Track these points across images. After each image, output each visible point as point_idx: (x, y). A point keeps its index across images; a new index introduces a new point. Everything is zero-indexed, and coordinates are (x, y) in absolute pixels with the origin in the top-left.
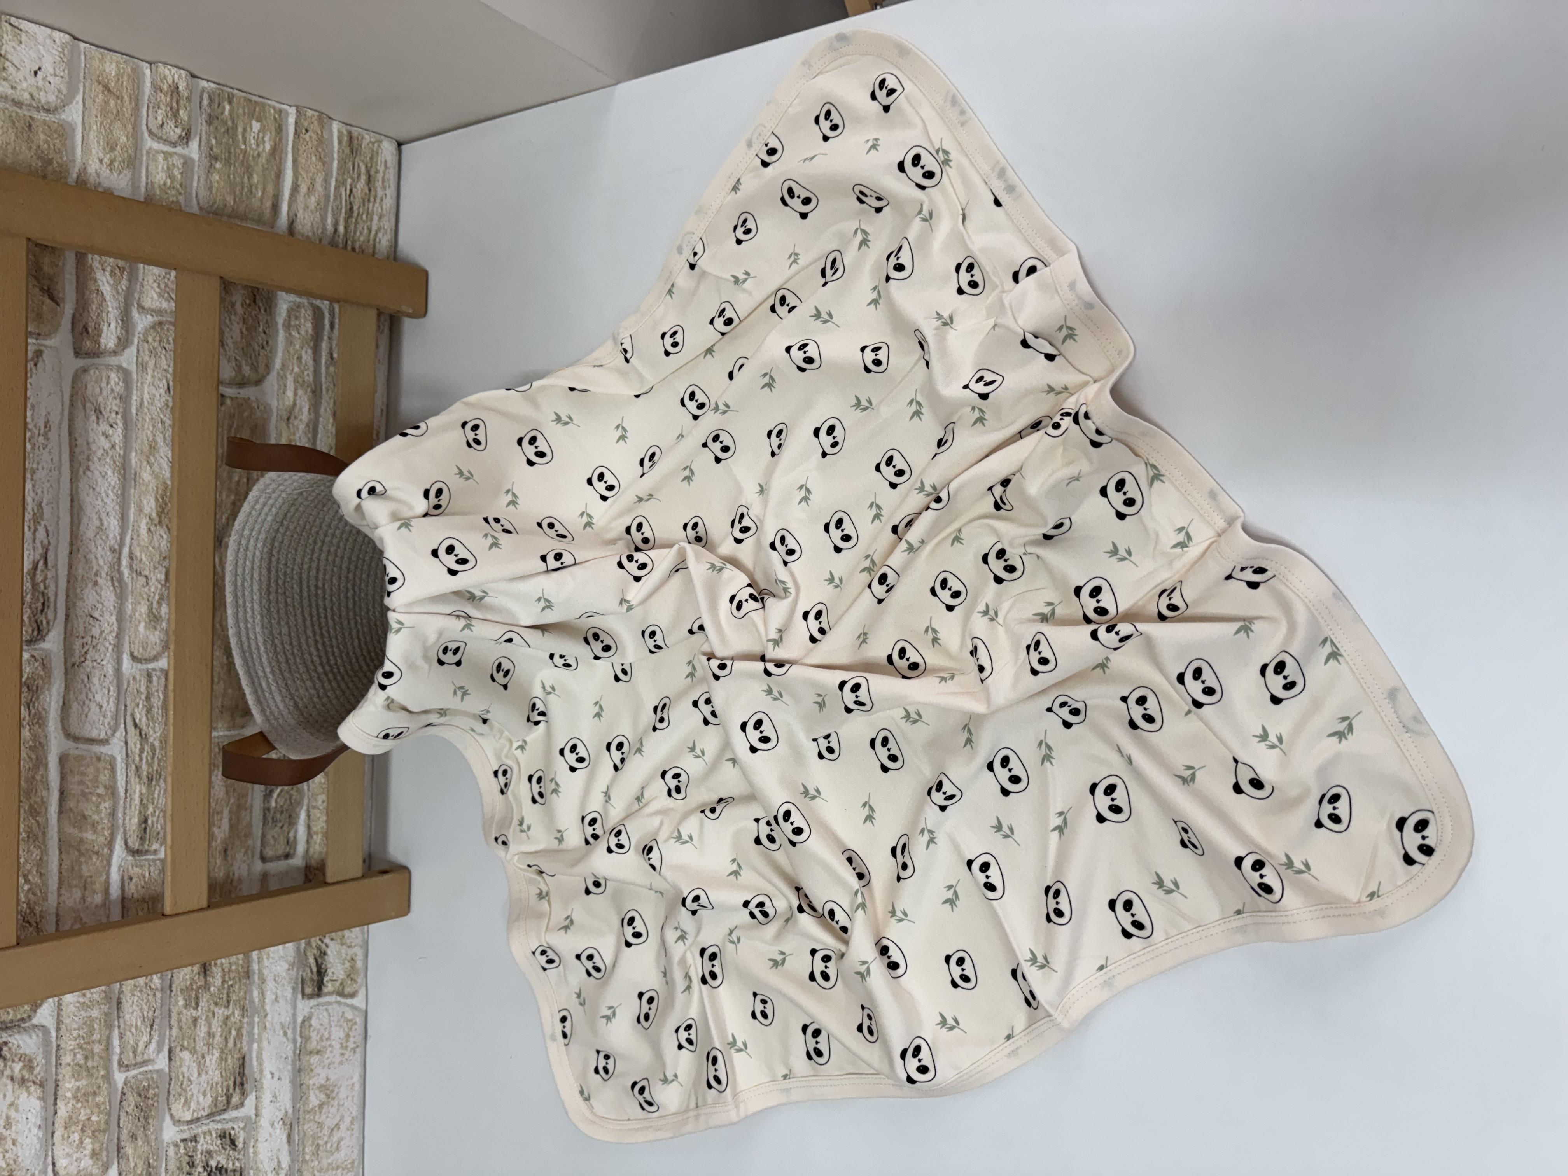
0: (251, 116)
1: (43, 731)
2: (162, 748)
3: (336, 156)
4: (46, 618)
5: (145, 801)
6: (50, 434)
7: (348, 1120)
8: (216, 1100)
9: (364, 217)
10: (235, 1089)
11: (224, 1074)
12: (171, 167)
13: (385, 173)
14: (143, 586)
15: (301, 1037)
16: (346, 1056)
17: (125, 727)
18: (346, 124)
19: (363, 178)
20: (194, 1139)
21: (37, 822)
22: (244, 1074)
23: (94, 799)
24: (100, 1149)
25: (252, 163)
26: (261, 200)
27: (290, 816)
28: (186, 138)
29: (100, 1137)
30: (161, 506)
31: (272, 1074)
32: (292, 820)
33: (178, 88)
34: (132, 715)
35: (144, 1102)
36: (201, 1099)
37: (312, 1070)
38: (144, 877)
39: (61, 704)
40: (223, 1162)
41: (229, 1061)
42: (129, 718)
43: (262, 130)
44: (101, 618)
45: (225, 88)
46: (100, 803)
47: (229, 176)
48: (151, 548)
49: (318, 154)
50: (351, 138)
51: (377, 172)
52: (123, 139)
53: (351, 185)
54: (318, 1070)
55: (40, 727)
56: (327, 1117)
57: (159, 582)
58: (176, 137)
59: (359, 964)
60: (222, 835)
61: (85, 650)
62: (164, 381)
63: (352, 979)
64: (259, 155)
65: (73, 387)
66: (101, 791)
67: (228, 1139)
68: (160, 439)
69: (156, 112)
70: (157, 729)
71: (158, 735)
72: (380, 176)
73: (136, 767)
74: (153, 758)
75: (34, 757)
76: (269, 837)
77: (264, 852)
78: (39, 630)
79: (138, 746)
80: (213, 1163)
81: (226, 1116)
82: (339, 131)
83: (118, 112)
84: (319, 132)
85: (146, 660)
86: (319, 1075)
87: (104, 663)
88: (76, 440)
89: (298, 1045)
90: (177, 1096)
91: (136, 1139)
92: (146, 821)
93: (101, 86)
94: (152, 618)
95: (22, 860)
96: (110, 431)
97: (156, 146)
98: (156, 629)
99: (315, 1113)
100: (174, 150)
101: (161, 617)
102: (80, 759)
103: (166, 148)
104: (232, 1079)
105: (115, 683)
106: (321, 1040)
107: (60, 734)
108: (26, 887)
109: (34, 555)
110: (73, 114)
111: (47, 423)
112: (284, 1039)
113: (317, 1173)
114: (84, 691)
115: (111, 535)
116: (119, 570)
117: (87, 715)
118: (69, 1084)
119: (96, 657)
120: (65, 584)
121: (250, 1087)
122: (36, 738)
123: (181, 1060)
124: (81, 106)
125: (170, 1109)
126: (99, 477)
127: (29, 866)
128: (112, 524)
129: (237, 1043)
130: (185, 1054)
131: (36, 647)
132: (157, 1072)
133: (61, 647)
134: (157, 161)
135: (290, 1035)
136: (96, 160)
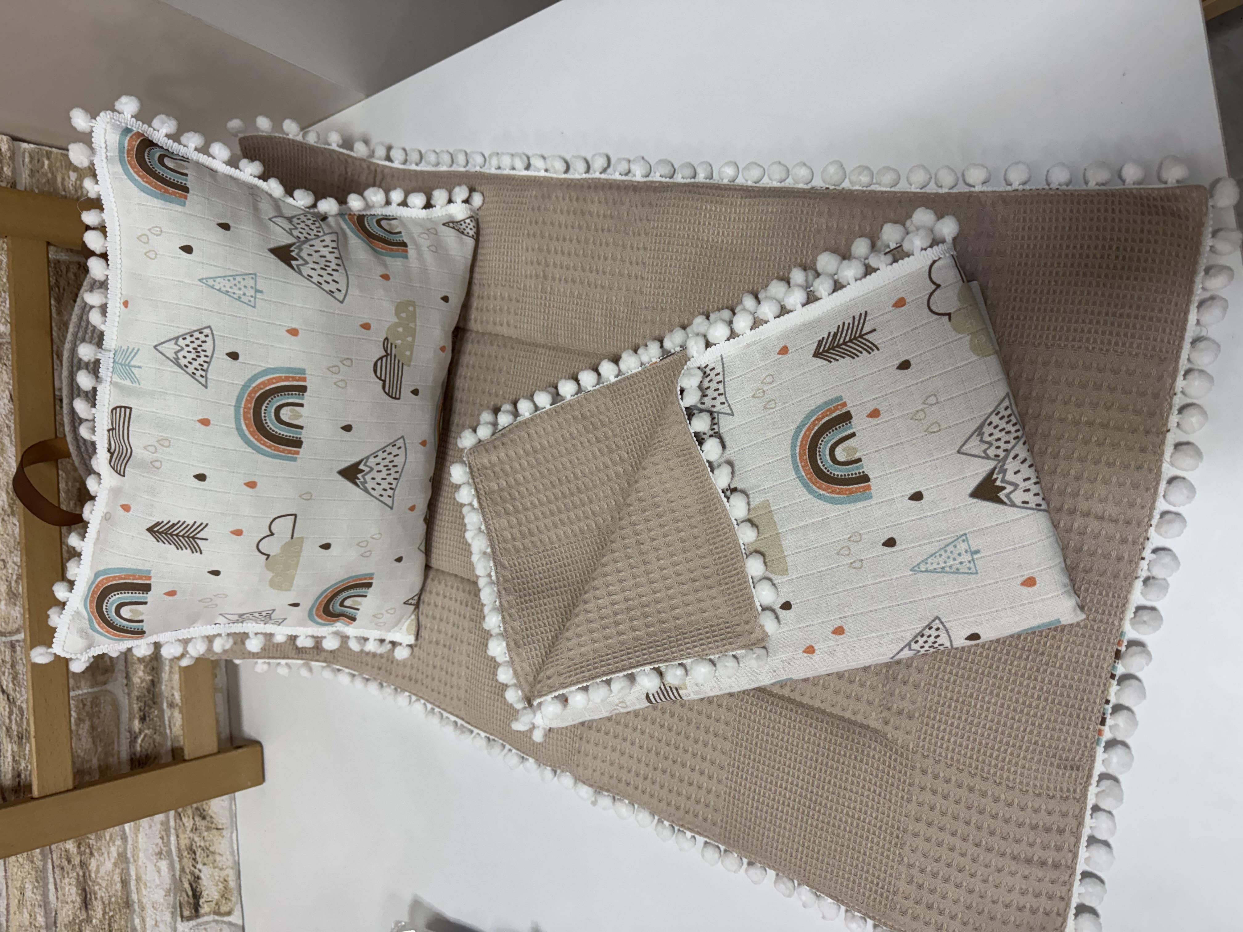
5: (17, 758)
45: (44, 148)
57: (16, 564)
59: (232, 884)
62: (7, 392)
63: (226, 899)
68: (6, 441)
70: (25, 694)
71: (26, 697)
73: (7, 729)
74: (21, 719)
79: (7, 710)
85: (9, 633)
94: (11, 595)
98: (15, 605)
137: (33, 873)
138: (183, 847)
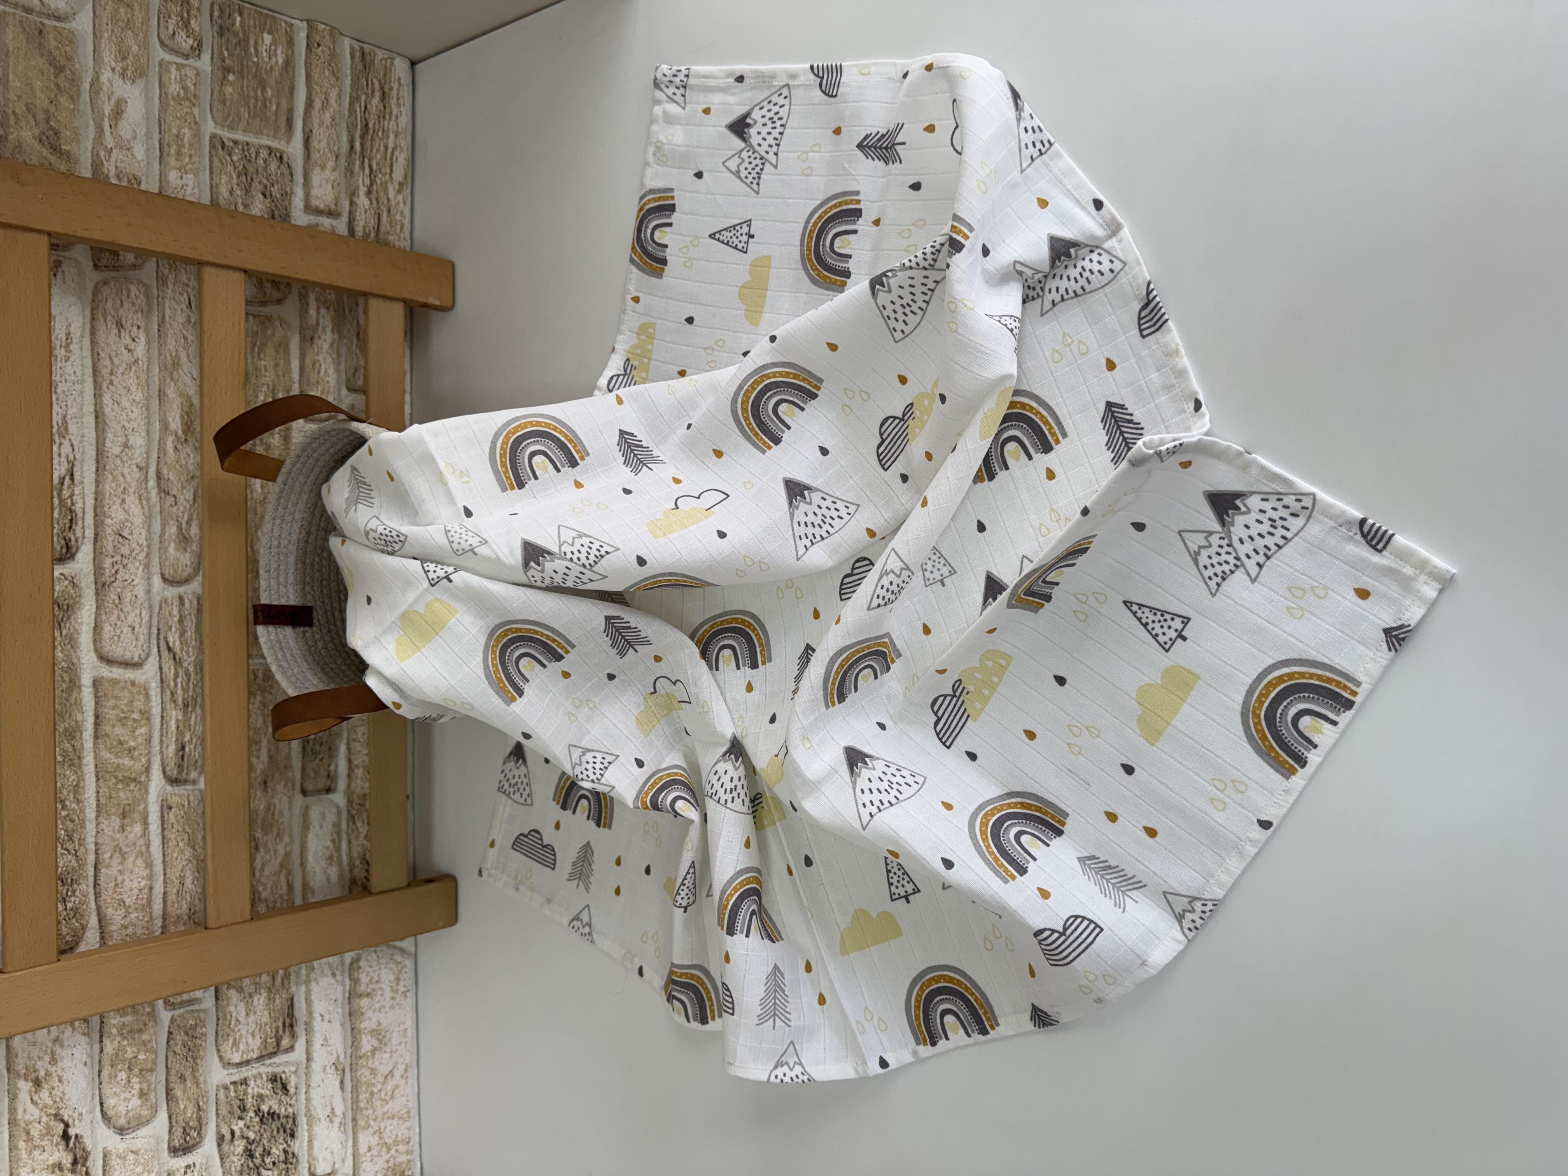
0: (262, 30)
1: (75, 652)
2: (196, 674)
3: (348, 72)
4: (74, 535)
5: (182, 727)
6: (72, 347)
7: (401, 1067)
8: (266, 1042)
9: (380, 134)
10: (284, 1030)
11: (272, 1014)
12: (184, 79)
13: (401, 92)
14: (172, 506)
15: (350, 979)
16: (397, 1000)
17: (159, 651)
18: (358, 40)
19: (377, 95)
20: (245, 1082)
21: (73, 746)
22: (293, 1016)
23: (130, 723)
24: (148, 1090)
25: (265, 76)
26: (276, 114)
27: (330, 748)
28: (197, 50)
29: (148, 1076)
30: (186, 424)
31: (322, 1016)
32: (332, 752)
34: (165, 638)
35: (192, 1041)
36: (250, 1039)
37: (362, 1014)
38: (183, 806)
39: (93, 625)
40: (275, 1107)
41: (278, 1001)
42: (162, 644)
43: (274, 42)
44: (129, 537)
46: (136, 728)
47: (242, 89)
48: (178, 467)
49: (331, 69)
50: (363, 54)
51: (391, 89)
52: (135, 48)
53: (365, 101)
54: (369, 1014)
55: (72, 647)
56: (381, 1063)
57: (188, 501)
58: (188, 47)
60: (261, 766)
61: (116, 567)
62: (185, 295)
64: (271, 68)
65: (93, 300)
66: (136, 716)
67: (279, 1082)
68: (183, 355)
69: (167, 22)
71: (193, 659)
72: (394, 93)
73: (172, 692)
74: (188, 684)
75: (67, 679)
76: (309, 770)
77: (305, 785)
78: (68, 548)
79: (173, 671)
80: (265, 1108)
81: (276, 1060)
82: (352, 48)
83: (128, 20)
84: (332, 47)
85: (177, 582)
86: (370, 1019)
87: (135, 583)
88: (98, 354)
89: (348, 988)
90: (225, 1036)
91: (185, 1080)
92: (183, 748)
94: (181, 538)
95: (59, 784)
96: (132, 346)
97: (168, 57)
98: (185, 550)
99: (368, 1060)
100: (185, 62)
101: (190, 537)
102: (115, 682)
103: (179, 60)
104: (281, 1020)
105: (146, 605)
106: (371, 981)
107: (93, 656)
108: (64, 813)
109: (60, 470)
110: (83, 23)
111: (68, 334)
112: (333, 981)
113: (372, 1123)
114: (116, 612)
115: (138, 452)
116: (146, 488)
117: (119, 636)
118: (115, 1021)
119: (126, 577)
120: (93, 502)
121: (300, 1029)
122: (68, 659)
123: (229, 999)
124: (91, 14)
125: (218, 1050)
126: (123, 391)
127: (65, 792)
128: (138, 441)
129: (286, 982)
130: (233, 993)
131: (67, 566)
132: (204, 1011)
133: (91, 567)
134: (169, 71)
135: (339, 978)
136: (108, 69)
137: (195, 862)
138: (355, 855)
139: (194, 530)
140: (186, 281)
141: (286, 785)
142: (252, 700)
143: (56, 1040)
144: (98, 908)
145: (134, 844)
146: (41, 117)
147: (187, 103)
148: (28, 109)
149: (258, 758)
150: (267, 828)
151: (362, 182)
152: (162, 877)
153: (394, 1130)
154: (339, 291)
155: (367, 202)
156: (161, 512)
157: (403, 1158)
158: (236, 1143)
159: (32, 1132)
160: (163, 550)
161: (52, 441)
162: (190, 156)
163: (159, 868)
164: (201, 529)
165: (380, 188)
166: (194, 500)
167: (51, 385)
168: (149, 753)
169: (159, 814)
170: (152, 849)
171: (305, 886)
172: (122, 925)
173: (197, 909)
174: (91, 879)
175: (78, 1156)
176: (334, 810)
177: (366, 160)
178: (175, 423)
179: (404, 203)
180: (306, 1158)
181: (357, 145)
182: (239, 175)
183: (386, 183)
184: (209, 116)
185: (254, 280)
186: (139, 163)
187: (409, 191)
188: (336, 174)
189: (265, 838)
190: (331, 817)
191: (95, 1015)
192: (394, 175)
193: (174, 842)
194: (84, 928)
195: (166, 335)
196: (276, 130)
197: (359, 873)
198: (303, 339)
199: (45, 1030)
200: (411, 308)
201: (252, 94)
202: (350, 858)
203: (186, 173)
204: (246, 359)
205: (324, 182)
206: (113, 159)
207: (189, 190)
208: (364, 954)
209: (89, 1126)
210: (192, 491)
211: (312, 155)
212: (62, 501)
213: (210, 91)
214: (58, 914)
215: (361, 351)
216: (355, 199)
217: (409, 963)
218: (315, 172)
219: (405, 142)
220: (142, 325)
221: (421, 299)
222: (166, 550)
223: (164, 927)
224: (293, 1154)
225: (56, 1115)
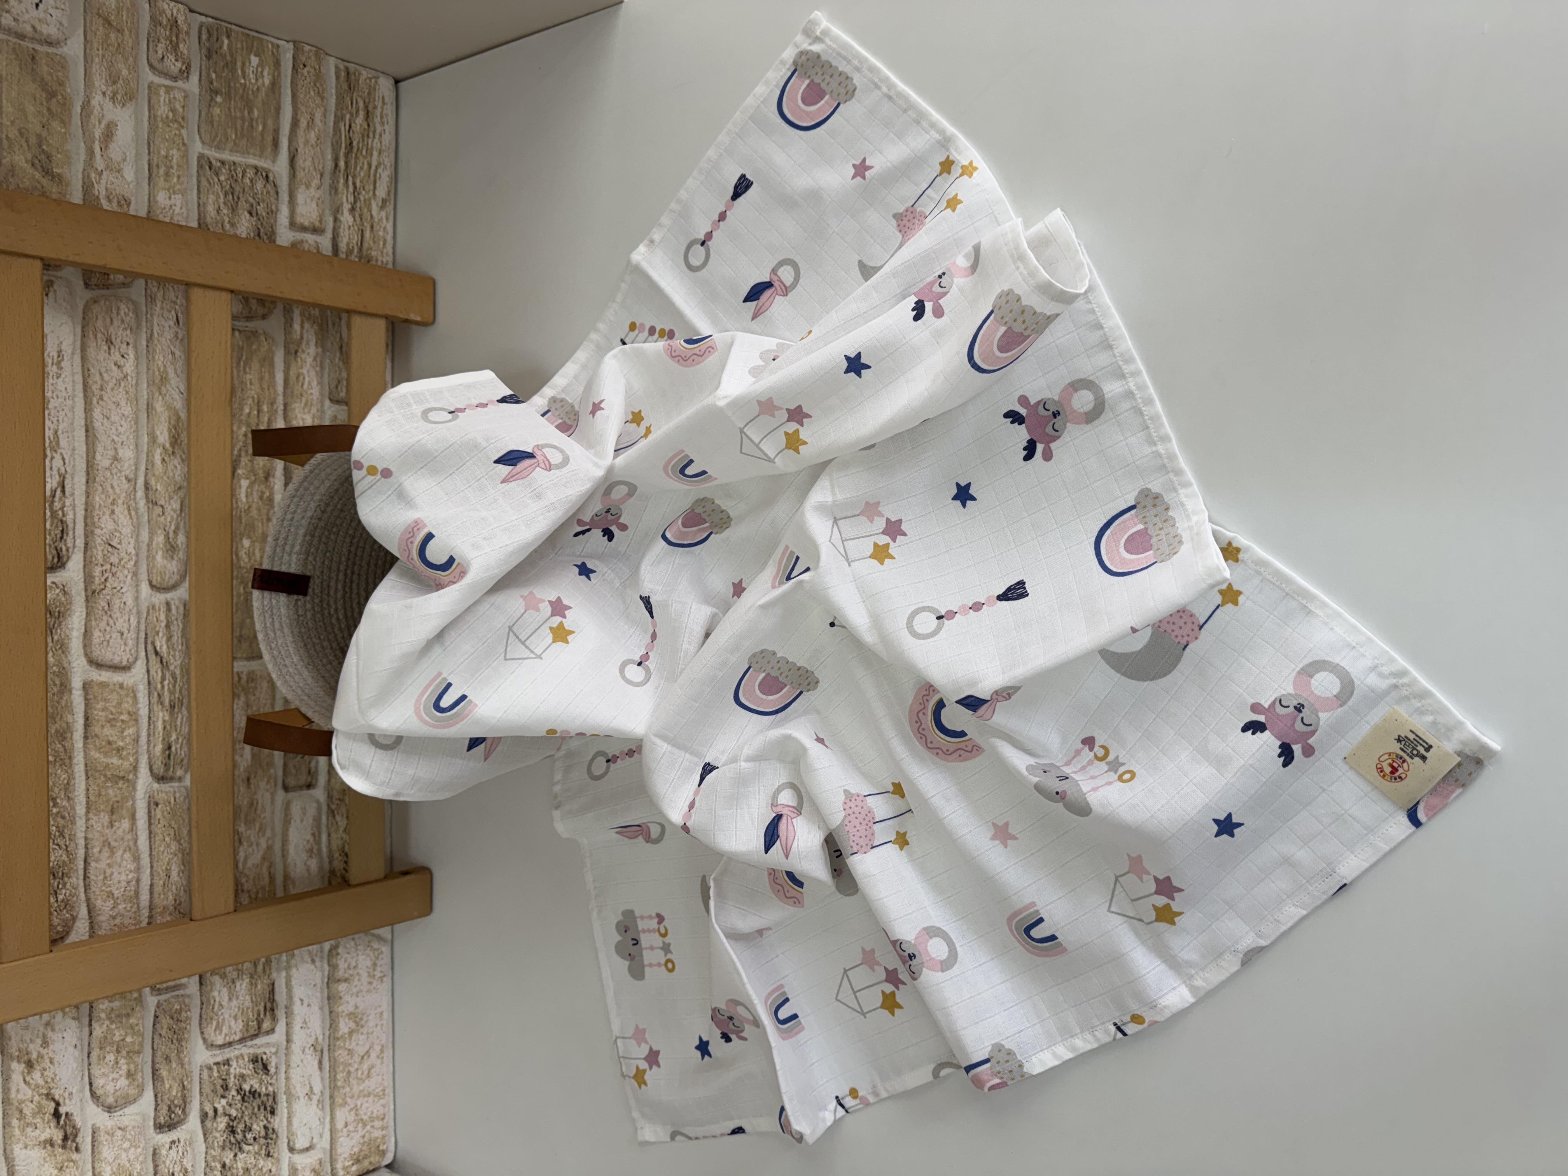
0: (250, 50)
1: (66, 657)
2: (183, 677)
3: (334, 91)
4: (65, 545)
5: (168, 727)
6: (63, 364)
7: (377, 1048)
8: (248, 1025)
9: (364, 153)
10: (265, 1014)
11: (254, 999)
12: (173, 101)
13: (385, 110)
14: (159, 515)
15: (329, 965)
16: (374, 985)
17: (147, 655)
18: (343, 60)
19: (362, 113)
20: (227, 1062)
21: (64, 746)
22: (274, 1000)
23: (119, 724)
24: (135, 1070)
25: (251, 97)
26: (262, 134)
28: (185, 73)
29: (135, 1057)
30: (174, 436)
31: (302, 1000)
33: (177, 22)
34: (153, 643)
35: (177, 1025)
36: (233, 1023)
37: (340, 998)
38: (170, 803)
39: (83, 631)
40: (256, 1086)
41: (259, 987)
42: (150, 647)
43: (261, 64)
44: (118, 546)
45: (223, 23)
46: (124, 729)
47: (229, 109)
48: (165, 478)
49: (316, 89)
50: (348, 74)
51: (375, 107)
52: (125, 72)
53: (350, 120)
54: (347, 998)
55: (63, 652)
56: (357, 1044)
57: (174, 511)
58: (177, 70)
60: (244, 764)
61: (106, 575)
62: (173, 312)
64: (258, 89)
65: (84, 318)
66: (124, 717)
67: (260, 1063)
68: (171, 370)
69: (156, 46)
70: (177, 657)
71: (179, 662)
72: (378, 112)
73: (159, 695)
74: (174, 686)
75: (58, 682)
76: (291, 765)
77: (287, 781)
78: (59, 557)
79: (160, 674)
80: (246, 1087)
81: (258, 1041)
82: (336, 67)
83: (119, 45)
84: (317, 67)
85: (163, 589)
86: (348, 1002)
87: (123, 590)
88: (89, 370)
89: (326, 973)
90: (209, 1020)
91: (170, 1061)
92: (170, 748)
93: (101, 21)
94: (168, 547)
95: (51, 783)
96: (122, 362)
97: (157, 80)
98: (172, 558)
99: (345, 1041)
100: (174, 84)
101: (177, 546)
102: (103, 685)
103: (168, 82)
104: (263, 1004)
105: (134, 611)
106: (349, 968)
107: (83, 661)
108: (55, 810)
109: (52, 483)
110: (74, 48)
111: (59, 352)
112: (313, 967)
113: (349, 1100)
114: (105, 618)
115: (126, 465)
116: (135, 499)
117: (108, 642)
118: (104, 1005)
119: (115, 585)
120: (83, 512)
121: (281, 1013)
122: (59, 664)
123: (212, 984)
124: (82, 39)
125: (202, 1033)
126: (113, 407)
127: (56, 790)
128: (127, 453)
129: (267, 969)
130: (216, 979)
131: (57, 574)
132: (189, 996)
133: (82, 575)
134: (158, 95)
135: (318, 964)
136: (100, 93)
137: (180, 856)
138: (334, 847)
139: (181, 539)
140: (174, 299)
141: (268, 782)
142: (236, 701)
143: (47, 1024)
144: (88, 900)
145: (123, 839)
146: (33, 140)
147: (176, 126)
148: (21, 134)
149: (242, 756)
150: (249, 823)
151: (346, 199)
152: (149, 871)
153: (370, 1107)
154: (323, 308)
155: (350, 219)
156: (149, 522)
157: (377, 1134)
158: (219, 1120)
159: (25, 1111)
160: (151, 558)
161: (45, 456)
162: (179, 177)
163: (145, 861)
164: (187, 537)
165: (363, 205)
166: (181, 510)
167: (44, 403)
168: (137, 752)
169: (146, 811)
170: (139, 842)
171: (286, 877)
172: (111, 916)
173: (183, 900)
174: (81, 872)
175: (69, 1132)
176: (314, 805)
177: (350, 178)
178: (163, 436)
179: (387, 219)
180: (286, 1133)
181: (342, 164)
182: (226, 195)
183: (370, 199)
184: (197, 137)
185: (241, 297)
186: (129, 184)
187: (392, 207)
188: (320, 192)
189: (249, 832)
190: (312, 811)
191: (84, 1002)
192: (377, 193)
193: (161, 836)
194: (74, 919)
195: (154, 351)
196: (262, 149)
197: (338, 864)
198: (287, 352)
199: (37, 1017)
200: (393, 323)
201: (239, 114)
202: (330, 851)
203: (174, 193)
204: (232, 373)
205: (308, 200)
206: (103, 182)
207: (177, 210)
208: (343, 941)
209: (79, 1103)
210: (179, 502)
211: (297, 173)
212: (53, 513)
213: (197, 112)
214: (50, 906)
215: (344, 363)
216: (339, 216)
217: (386, 949)
218: (300, 190)
219: (388, 160)
220: (131, 341)
221: (402, 316)
222: (154, 558)
223: (150, 917)
224: (273, 1130)
225: (47, 1095)
